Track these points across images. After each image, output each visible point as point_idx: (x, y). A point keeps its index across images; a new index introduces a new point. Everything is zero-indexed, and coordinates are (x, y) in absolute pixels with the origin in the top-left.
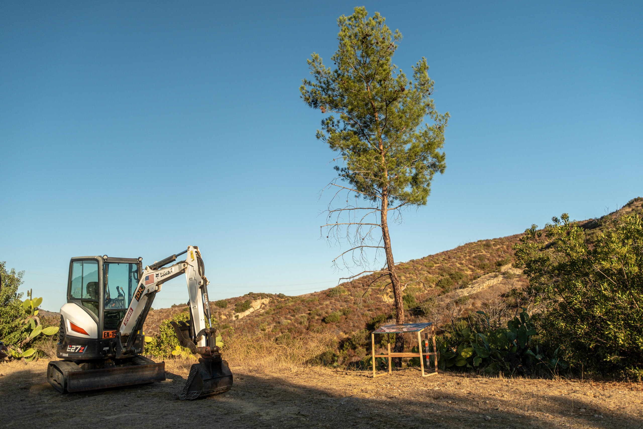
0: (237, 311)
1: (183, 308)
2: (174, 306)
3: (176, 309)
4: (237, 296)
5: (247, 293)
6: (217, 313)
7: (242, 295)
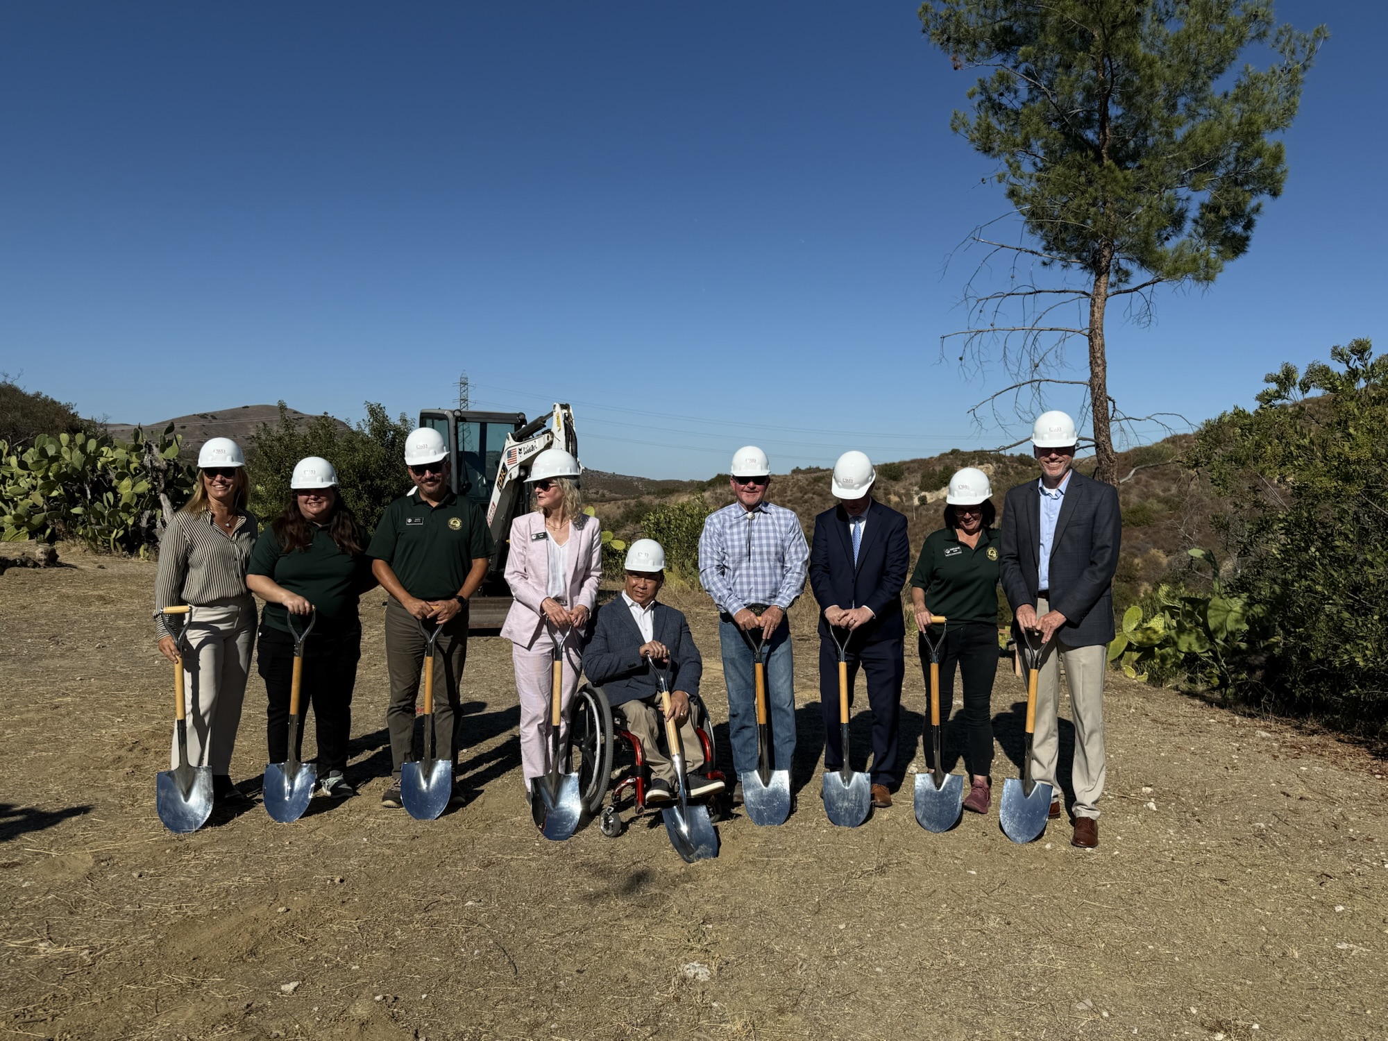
0: (924, 487)
1: (814, 475)
2: (797, 471)
3: (800, 477)
4: (926, 456)
5: (948, 450)
6: (882, 491)
7: (936, 455)
